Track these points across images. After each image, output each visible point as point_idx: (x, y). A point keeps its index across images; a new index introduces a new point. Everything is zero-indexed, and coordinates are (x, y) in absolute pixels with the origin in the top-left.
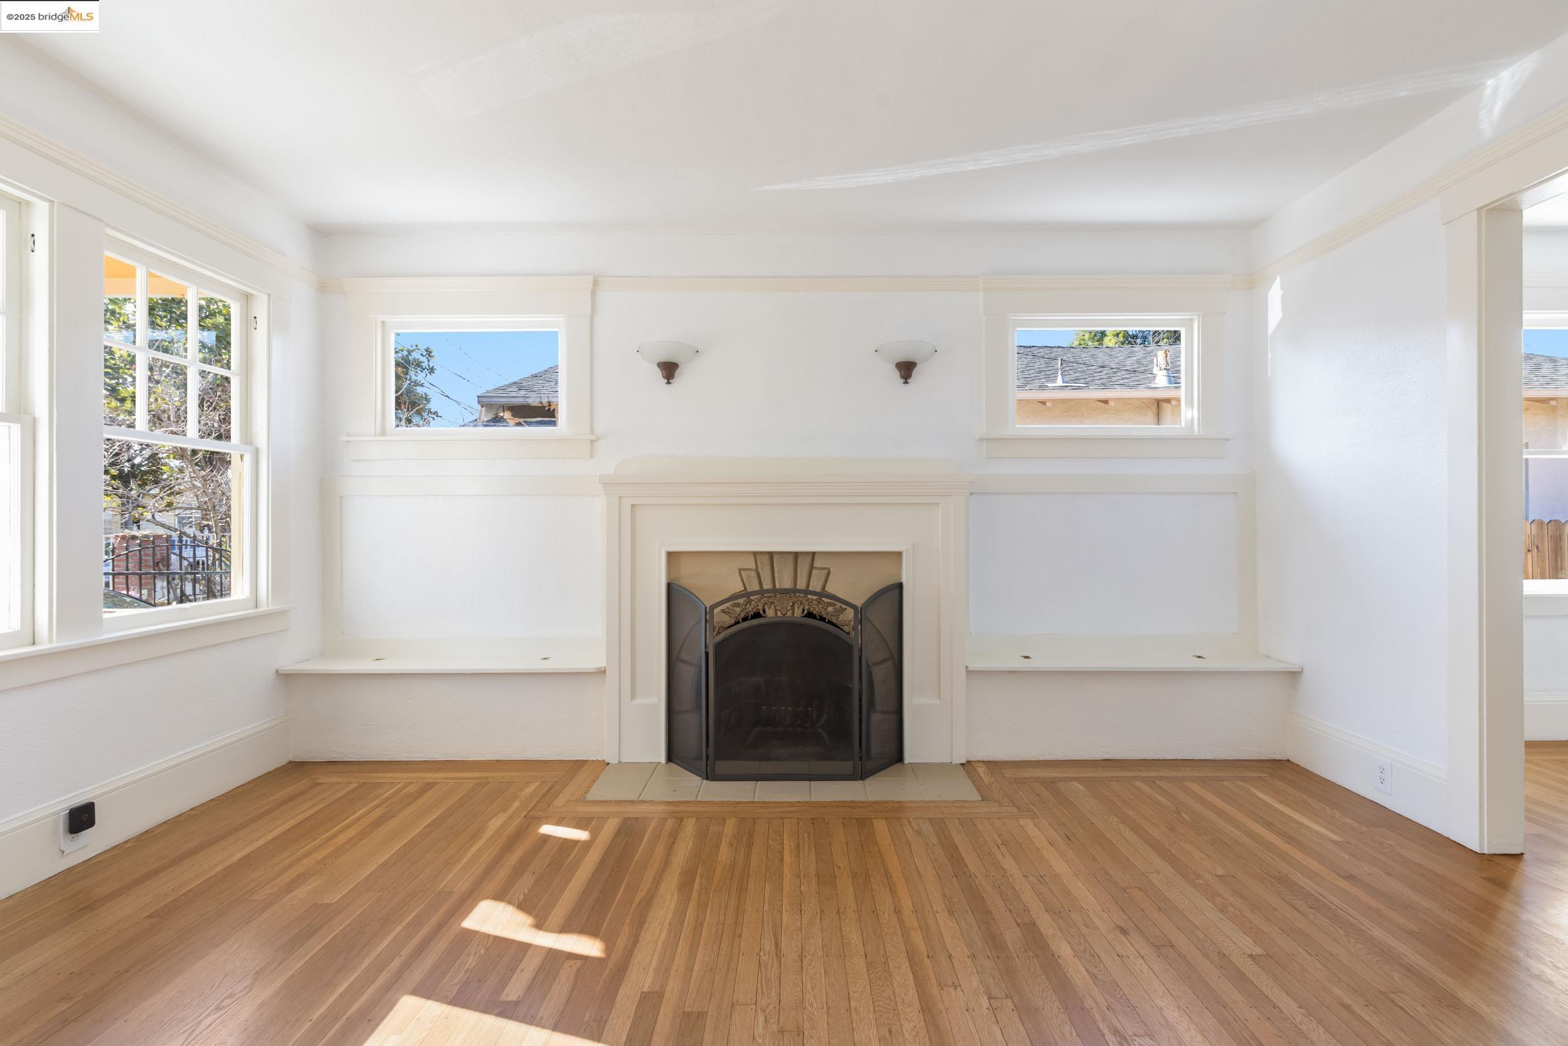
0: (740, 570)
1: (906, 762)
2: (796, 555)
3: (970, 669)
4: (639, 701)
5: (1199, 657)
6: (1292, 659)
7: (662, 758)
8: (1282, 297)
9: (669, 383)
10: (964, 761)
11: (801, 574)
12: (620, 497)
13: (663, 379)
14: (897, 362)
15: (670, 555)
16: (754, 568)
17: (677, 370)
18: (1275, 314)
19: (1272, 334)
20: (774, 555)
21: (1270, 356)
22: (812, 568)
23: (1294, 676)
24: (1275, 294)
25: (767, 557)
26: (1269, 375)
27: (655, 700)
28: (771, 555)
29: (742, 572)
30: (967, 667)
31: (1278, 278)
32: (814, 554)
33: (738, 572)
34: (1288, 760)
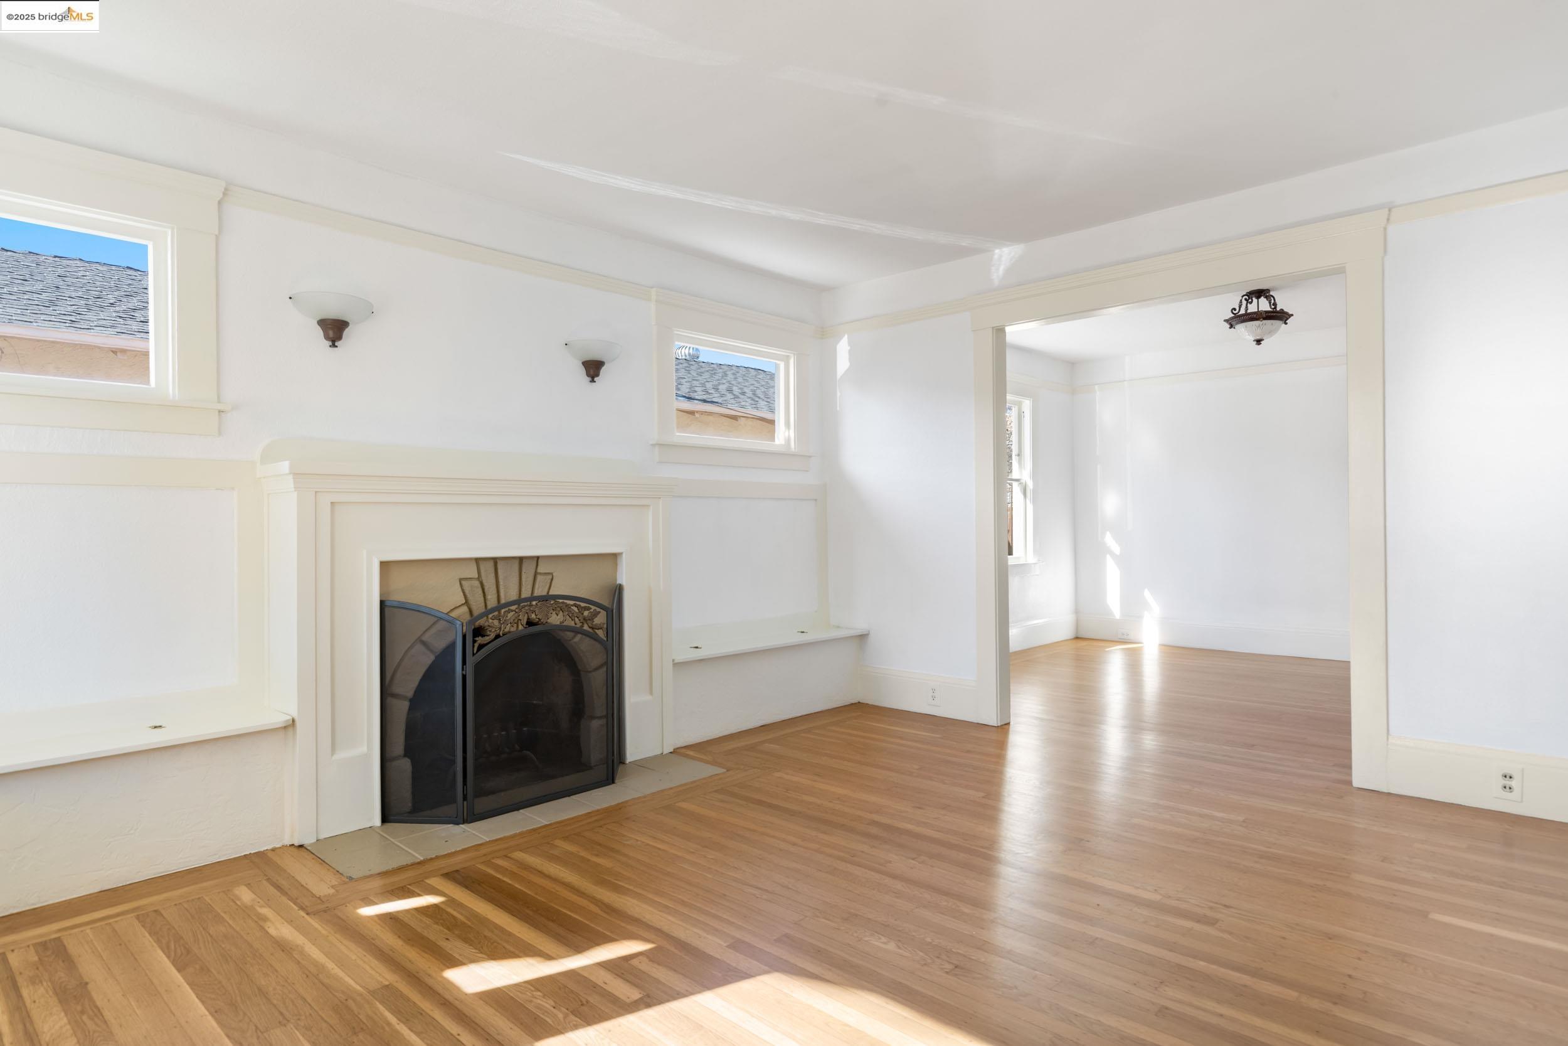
0: (461, 580)
1: (628, 761)
2: (521, 560)
3: (676, 662)
4: (341, 755)
5: (802, 632)
6: (860, 625)
7: (377, 821)
8: (850, 351)
9: (334, 345)
10: (672, 750)
11: (526, 581)
12: (316, 492)
13: (325, 340)
14: (585, 360)
15: (385, 565)
16: (477, 576)
17: (347, 330)
18: (843, 363)
19: (841, 377)
20: (498, 561)
21: (838, 394)
22: (536, 574)
23: (862, 638)
24: (843, 347)
25: (491, 564)
26: (838, 409)
27: (364, 749)
28: (495, 560)
29: (463, 583)
30: (673, 660)
31: (846, 336)
32: (538, 558)
33: (458, 581)
34: (859, 702)
